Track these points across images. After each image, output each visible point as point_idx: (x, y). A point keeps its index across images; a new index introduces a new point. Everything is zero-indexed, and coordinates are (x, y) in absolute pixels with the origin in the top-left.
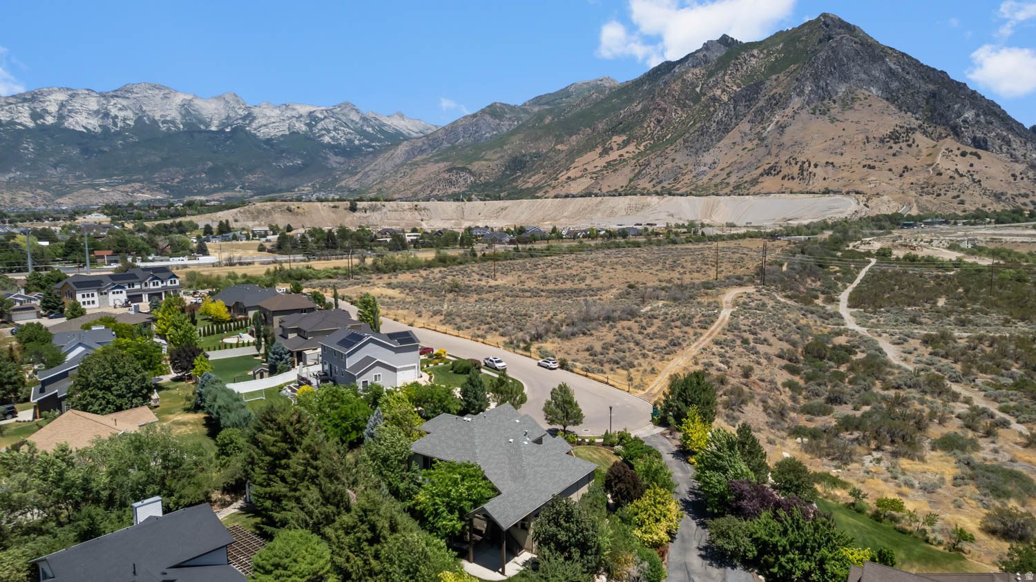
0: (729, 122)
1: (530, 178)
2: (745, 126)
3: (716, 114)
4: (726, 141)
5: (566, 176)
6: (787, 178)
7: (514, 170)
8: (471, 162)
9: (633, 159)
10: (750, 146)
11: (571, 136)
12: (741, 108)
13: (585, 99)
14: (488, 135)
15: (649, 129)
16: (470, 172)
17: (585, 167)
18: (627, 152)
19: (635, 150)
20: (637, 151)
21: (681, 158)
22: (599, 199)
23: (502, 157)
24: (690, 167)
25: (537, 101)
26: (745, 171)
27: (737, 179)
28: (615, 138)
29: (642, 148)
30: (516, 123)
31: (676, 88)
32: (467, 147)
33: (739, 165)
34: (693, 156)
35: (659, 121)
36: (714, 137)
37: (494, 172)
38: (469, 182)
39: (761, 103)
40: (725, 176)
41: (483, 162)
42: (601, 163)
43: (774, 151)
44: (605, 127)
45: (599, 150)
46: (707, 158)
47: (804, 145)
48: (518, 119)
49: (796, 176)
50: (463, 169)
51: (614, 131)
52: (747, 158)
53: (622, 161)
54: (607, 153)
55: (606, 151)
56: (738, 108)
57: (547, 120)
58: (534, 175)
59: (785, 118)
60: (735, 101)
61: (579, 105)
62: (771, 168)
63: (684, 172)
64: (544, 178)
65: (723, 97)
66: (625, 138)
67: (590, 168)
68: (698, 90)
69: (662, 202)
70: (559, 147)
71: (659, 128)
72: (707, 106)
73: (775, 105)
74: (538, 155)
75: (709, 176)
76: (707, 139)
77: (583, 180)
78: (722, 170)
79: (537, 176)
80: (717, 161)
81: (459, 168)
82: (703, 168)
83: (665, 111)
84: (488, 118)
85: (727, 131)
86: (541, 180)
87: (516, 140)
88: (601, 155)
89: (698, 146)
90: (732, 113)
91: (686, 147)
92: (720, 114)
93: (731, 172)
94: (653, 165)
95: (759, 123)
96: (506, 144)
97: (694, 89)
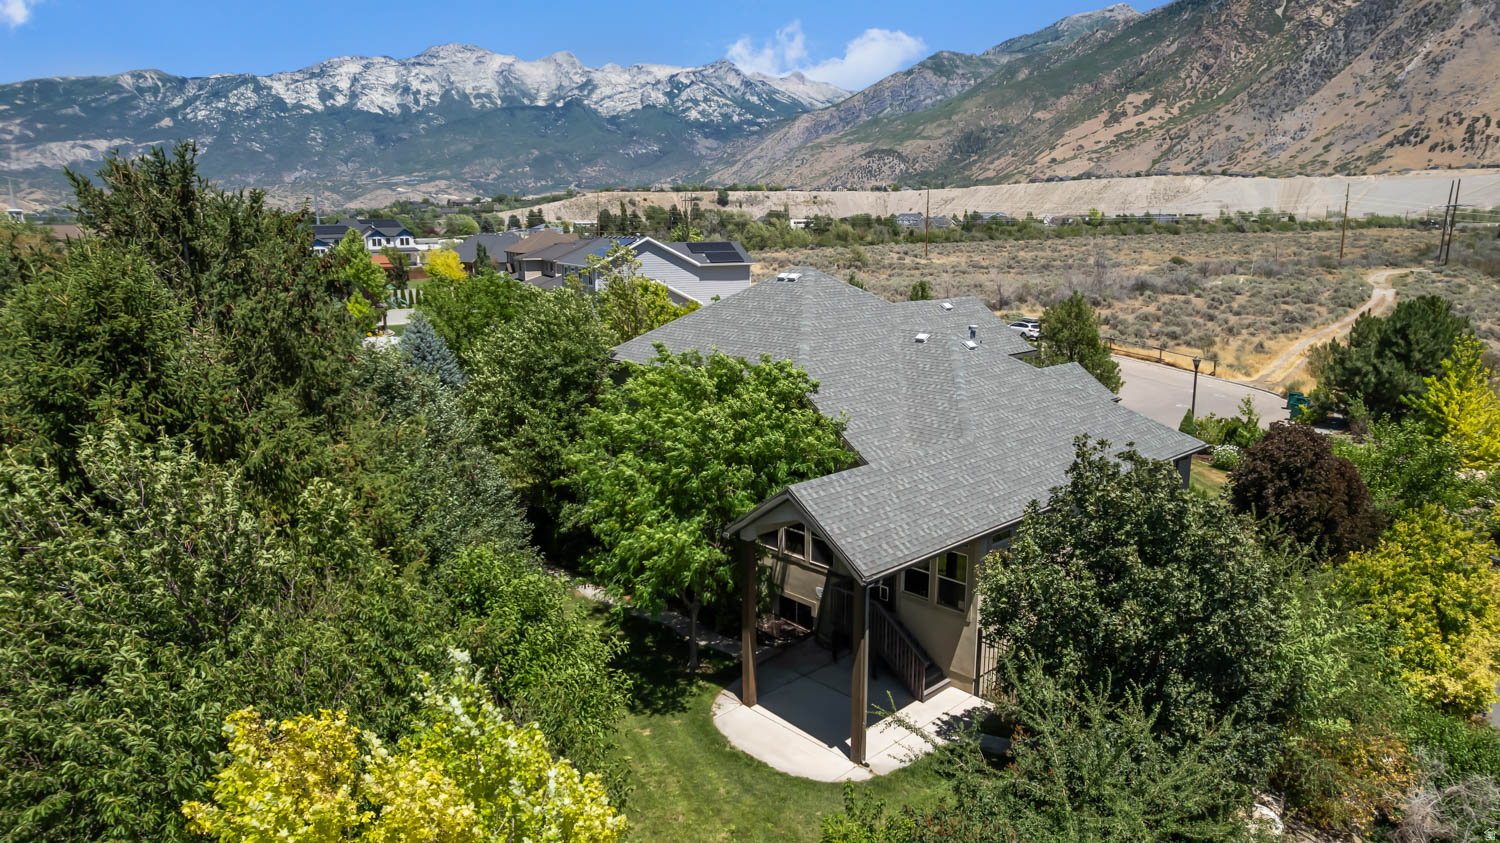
0: (1334, 61)
1: (991, 163)
2: (1363, 65)
3: (1310, 47)
4: (1328, 91)
5: (1048, 159)
6: (1439, 148)
7: (967, 153)
8: (901, 141)
9: (1161, 128)
10: (1368, 97)
11: (1058, 98)
12: (1358, 36)
13: (1084, 40)
14: (928, 101)
15: (1188, 81)
16: (901, 158)
17: (1080, 142)
18: (1150, 118)
19: (1163, 114)
20: (1168, 116)
21: (1242, 123)
22: (1104, 181)
23: (949, 133)
24: (1257, 138)
25: (1007, 47)
26: (1359, 140)
27: (1342, 155)
28: (1131, 97)
29: (1175, 111)
30: (972, 82)
31: (1240, 11)
32: (896, 120)
33: (1347, 132)
34: (1265, 121)
35: (1207, 68)
36: (1303, 88)
37: (936, 156)
38: (897, 171)
39: (1400, 22)
40: (1321, 151)
41: (921, 142)
42: (1107, 135)
43: (1416, 105)
44: (1115, 82)
45: (1104, 116)
46: (1290, 122)
47: (1478, 90)
48: (976, 76)
49: (1457, 143)
50: (890, 152)
51: (1130, 86)
52: (1363, 119)
53: (1142, 132)
54: (1117, 120)
55: (1115, 118)
56: (1353, 35)
57: (1023, 74)
58: (998, 158)
59: (1444, 46)
60: (1348, 24)
61: (1073, 50)
62: (1408, 133)
63: (1247, 146)
64: (1012, 163)
65: (1324, 20)
66: (1147, 96)
67: (1088, 144)
68: (1279, 12)
69: (1210, 185)
70: (1039, 115)
71: (1206, 78)
72: (1295, 37)
73: (1426, 24)
74: (1005, 129)
75: (1291, 151)
76: (1290, 91)
77: (1076, 162)
78: (1316, 140)
79: (1002, 160)
80: (1307, 126)
81: (883, 151)
82: (1280, 139)
83: (1219, 50)
84: (929, 75)
85: (1328, 75)
86: (1008, 166)
87: (971, 106)
88: (1107, 124)
89: (1274, 103)
90: (1341, 45)
91: (1253, 106)
92: (1318, 47)
93: (1331, 144)
94: (1193, 136)
95: (1391, 58)
96: (957, 114)
97: (1272, 11)
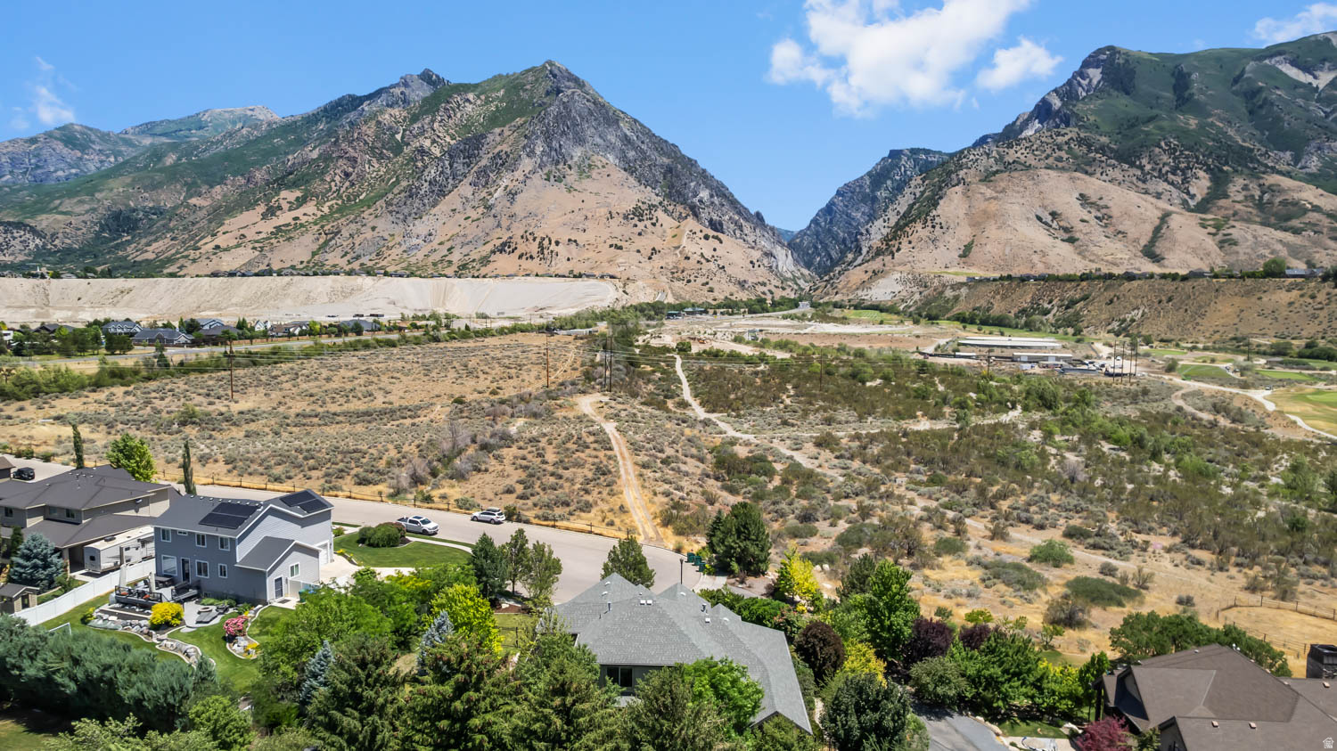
0: (445, 183)
1: (149, 244)
2: (465, 189)
3: (427, 170)
4: (445, 205)
5: (212, 245)
6: (524, 257)
7: (117, 233)
8: (34, 214)
9: (315, 224)
10: (474, 215)
11: (212, 187)
12: (459, 166)
13: (230, 135)
14: (60, 173)
15: (333, 184)
16: (33, 231)
17: (242, 232)
18: (305, 214)
19: (316, 212)
20: (319, 214)
21: (385, 225)
22: (287, 279)
23: (94, 210)
24: (398, 239)
25: (148, 129)
26: (471, 247)
27: (461, 256)
28: (284, 194)
29: (326, 209)
30: (112, 159)
31: (368, 132)
32: (20, 190)
33: (462, 239)
34: (401, 225)
35: (347, 175)
36: (426, 201)
37: (79, 233)
38: (32, 246)
39: (484, 162)
40: (446, 253)
41: (60, 217)
42: (268, 227)
43: (505, 223)
44: (266, 177)
45: (261, 208)
46: (421, 227)
47: (540, 217)
48: (117, 154)
49: (535, 255)
50: (19, 225)
51: (282, 182)
52: (472, 231)
53: (298, 226)
54: (273, 214)
55: (271, 212)
56: (455, 165)
57: (170, 160)
58: (156, 240)
59: (515, 183)
60: (451, 157)
61: (220, 142)
62: (504, 244)
63: (390, 244)
64: (173, 246)
65: (433, 149)
66: (298, 194)
67: (250, 234)
68: (398, 137)
69: (378, 284)
70: (193, 201)
71: (347, 184)
72: (413, 160)
73: (501, 165)
74: (159, 211)
75: (425, 251)
76: (417, 203)
77: (241, 250)
78: (441, 244)
79: (161, 243)
80: (434, 232)
81: (9, 224)
82: (415, 241)
83: (356, 162)
84: (60, 147)
85: (442, 193)
86: (167, 250)
87: (118, 186)
88: (264, 216)
89: (406, 211)
90: (448, 171)
91: (391, 212)
92: (433, 171)
93: (452, 248)
94: (345, 233)
95: (484, 186)
96: (101, 191)
97: (393, 135)
